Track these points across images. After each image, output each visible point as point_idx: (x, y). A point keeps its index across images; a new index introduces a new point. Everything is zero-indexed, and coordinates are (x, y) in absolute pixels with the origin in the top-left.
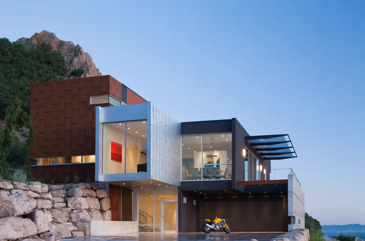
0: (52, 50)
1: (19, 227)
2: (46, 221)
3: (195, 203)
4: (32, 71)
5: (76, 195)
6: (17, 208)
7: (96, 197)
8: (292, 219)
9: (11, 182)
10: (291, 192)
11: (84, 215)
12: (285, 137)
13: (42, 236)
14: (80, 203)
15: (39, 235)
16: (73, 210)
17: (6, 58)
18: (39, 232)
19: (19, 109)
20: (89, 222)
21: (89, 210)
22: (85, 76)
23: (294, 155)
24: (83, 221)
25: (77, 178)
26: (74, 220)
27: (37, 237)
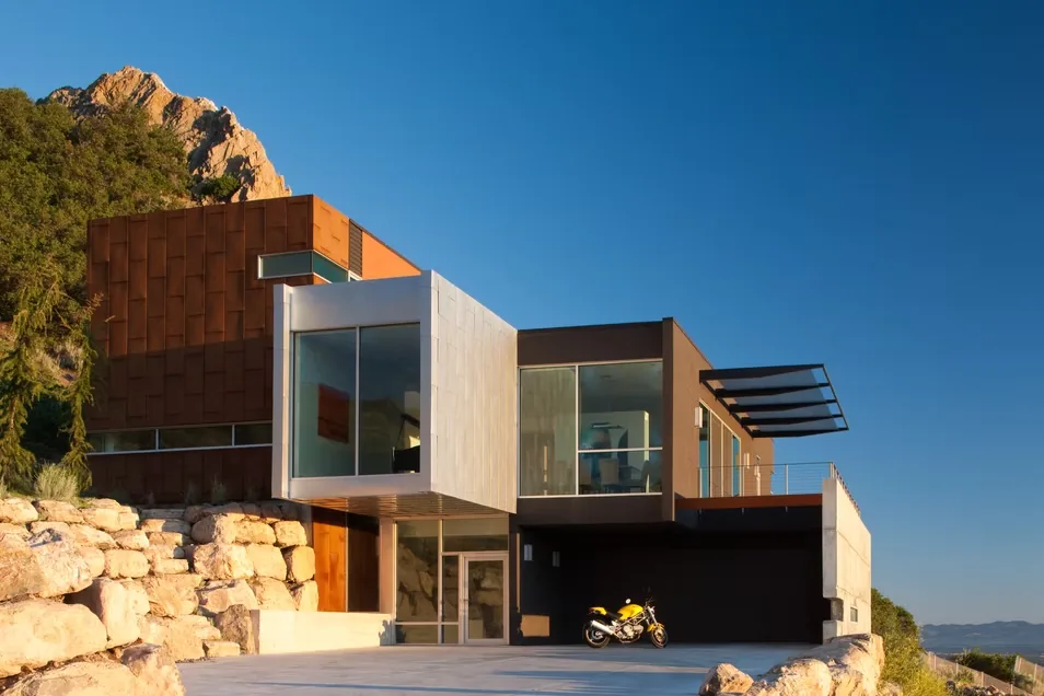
0: (150, 123)
1: (55, 628)
2: (133, 612)
3: (556, 562)
4: (91, 181)
5: (219, 539)
6: (48, 573)
7: (277, 544)
8: (834, 606)
9: (32, 499)
10: (830, 529)
11: (241, 595)
12: (814, 371)
13: (119, 654)
14: (229, 559)
15: (111, 651)
16: (207, 581)
17: (18, 144)
18: (111, 645)
19: (56, 293)
20: (255, 614)
21: (255, 581)
22: (244, 196)
23: (839, 423)
24: (236, 611)
25: (219, 489)
26: (211, 607)
27: (105, 656)
